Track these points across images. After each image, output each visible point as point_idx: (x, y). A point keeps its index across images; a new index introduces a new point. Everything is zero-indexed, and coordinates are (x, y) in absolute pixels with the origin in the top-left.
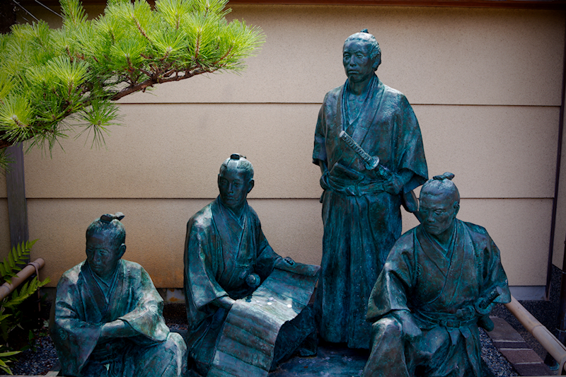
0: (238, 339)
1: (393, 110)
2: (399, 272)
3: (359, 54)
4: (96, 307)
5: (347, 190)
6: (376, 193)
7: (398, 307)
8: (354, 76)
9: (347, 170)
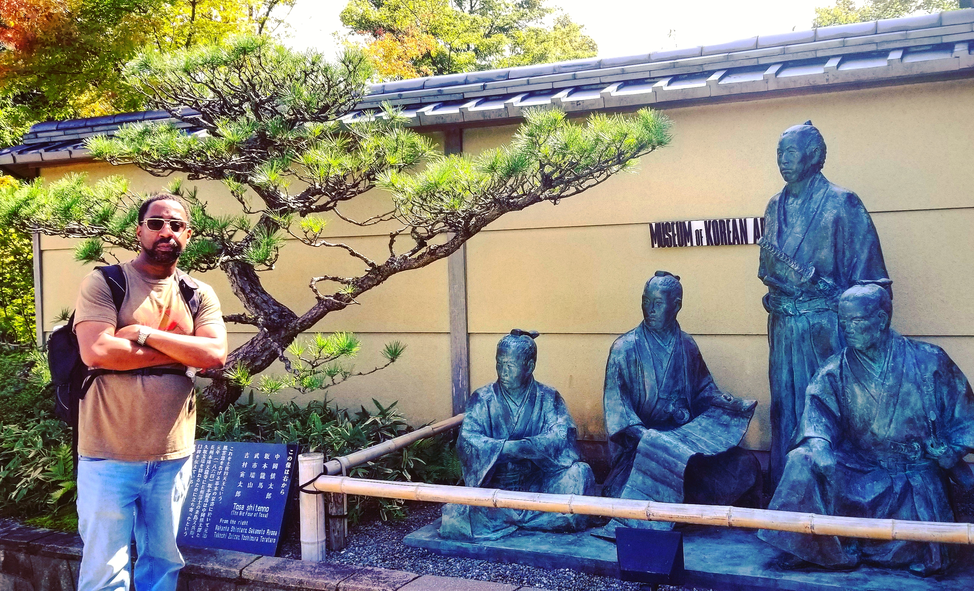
0: (649, 473)
1: (835, 211)
2: (824, 397)
3: (791, 150)
4: (504, 427)
5: (784, 309)
6: (818, 312)
7: (812, 434)
8: (788, 175)
9: (779, 284)
